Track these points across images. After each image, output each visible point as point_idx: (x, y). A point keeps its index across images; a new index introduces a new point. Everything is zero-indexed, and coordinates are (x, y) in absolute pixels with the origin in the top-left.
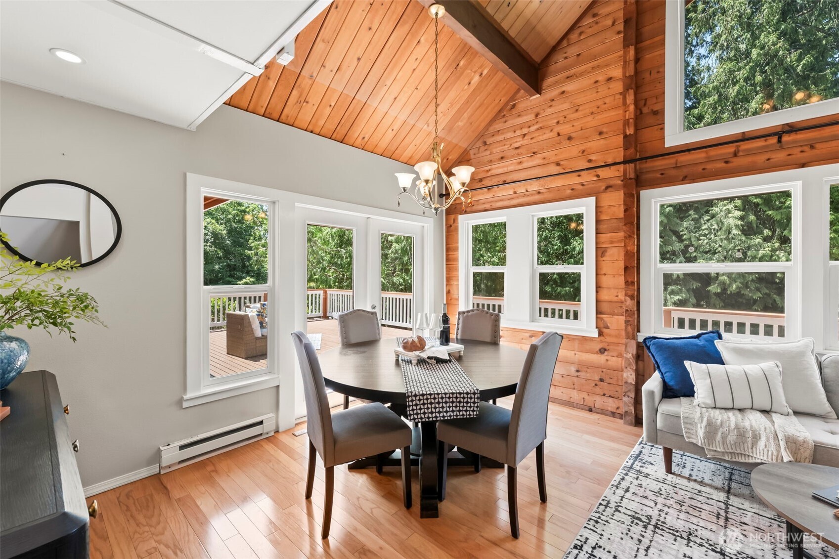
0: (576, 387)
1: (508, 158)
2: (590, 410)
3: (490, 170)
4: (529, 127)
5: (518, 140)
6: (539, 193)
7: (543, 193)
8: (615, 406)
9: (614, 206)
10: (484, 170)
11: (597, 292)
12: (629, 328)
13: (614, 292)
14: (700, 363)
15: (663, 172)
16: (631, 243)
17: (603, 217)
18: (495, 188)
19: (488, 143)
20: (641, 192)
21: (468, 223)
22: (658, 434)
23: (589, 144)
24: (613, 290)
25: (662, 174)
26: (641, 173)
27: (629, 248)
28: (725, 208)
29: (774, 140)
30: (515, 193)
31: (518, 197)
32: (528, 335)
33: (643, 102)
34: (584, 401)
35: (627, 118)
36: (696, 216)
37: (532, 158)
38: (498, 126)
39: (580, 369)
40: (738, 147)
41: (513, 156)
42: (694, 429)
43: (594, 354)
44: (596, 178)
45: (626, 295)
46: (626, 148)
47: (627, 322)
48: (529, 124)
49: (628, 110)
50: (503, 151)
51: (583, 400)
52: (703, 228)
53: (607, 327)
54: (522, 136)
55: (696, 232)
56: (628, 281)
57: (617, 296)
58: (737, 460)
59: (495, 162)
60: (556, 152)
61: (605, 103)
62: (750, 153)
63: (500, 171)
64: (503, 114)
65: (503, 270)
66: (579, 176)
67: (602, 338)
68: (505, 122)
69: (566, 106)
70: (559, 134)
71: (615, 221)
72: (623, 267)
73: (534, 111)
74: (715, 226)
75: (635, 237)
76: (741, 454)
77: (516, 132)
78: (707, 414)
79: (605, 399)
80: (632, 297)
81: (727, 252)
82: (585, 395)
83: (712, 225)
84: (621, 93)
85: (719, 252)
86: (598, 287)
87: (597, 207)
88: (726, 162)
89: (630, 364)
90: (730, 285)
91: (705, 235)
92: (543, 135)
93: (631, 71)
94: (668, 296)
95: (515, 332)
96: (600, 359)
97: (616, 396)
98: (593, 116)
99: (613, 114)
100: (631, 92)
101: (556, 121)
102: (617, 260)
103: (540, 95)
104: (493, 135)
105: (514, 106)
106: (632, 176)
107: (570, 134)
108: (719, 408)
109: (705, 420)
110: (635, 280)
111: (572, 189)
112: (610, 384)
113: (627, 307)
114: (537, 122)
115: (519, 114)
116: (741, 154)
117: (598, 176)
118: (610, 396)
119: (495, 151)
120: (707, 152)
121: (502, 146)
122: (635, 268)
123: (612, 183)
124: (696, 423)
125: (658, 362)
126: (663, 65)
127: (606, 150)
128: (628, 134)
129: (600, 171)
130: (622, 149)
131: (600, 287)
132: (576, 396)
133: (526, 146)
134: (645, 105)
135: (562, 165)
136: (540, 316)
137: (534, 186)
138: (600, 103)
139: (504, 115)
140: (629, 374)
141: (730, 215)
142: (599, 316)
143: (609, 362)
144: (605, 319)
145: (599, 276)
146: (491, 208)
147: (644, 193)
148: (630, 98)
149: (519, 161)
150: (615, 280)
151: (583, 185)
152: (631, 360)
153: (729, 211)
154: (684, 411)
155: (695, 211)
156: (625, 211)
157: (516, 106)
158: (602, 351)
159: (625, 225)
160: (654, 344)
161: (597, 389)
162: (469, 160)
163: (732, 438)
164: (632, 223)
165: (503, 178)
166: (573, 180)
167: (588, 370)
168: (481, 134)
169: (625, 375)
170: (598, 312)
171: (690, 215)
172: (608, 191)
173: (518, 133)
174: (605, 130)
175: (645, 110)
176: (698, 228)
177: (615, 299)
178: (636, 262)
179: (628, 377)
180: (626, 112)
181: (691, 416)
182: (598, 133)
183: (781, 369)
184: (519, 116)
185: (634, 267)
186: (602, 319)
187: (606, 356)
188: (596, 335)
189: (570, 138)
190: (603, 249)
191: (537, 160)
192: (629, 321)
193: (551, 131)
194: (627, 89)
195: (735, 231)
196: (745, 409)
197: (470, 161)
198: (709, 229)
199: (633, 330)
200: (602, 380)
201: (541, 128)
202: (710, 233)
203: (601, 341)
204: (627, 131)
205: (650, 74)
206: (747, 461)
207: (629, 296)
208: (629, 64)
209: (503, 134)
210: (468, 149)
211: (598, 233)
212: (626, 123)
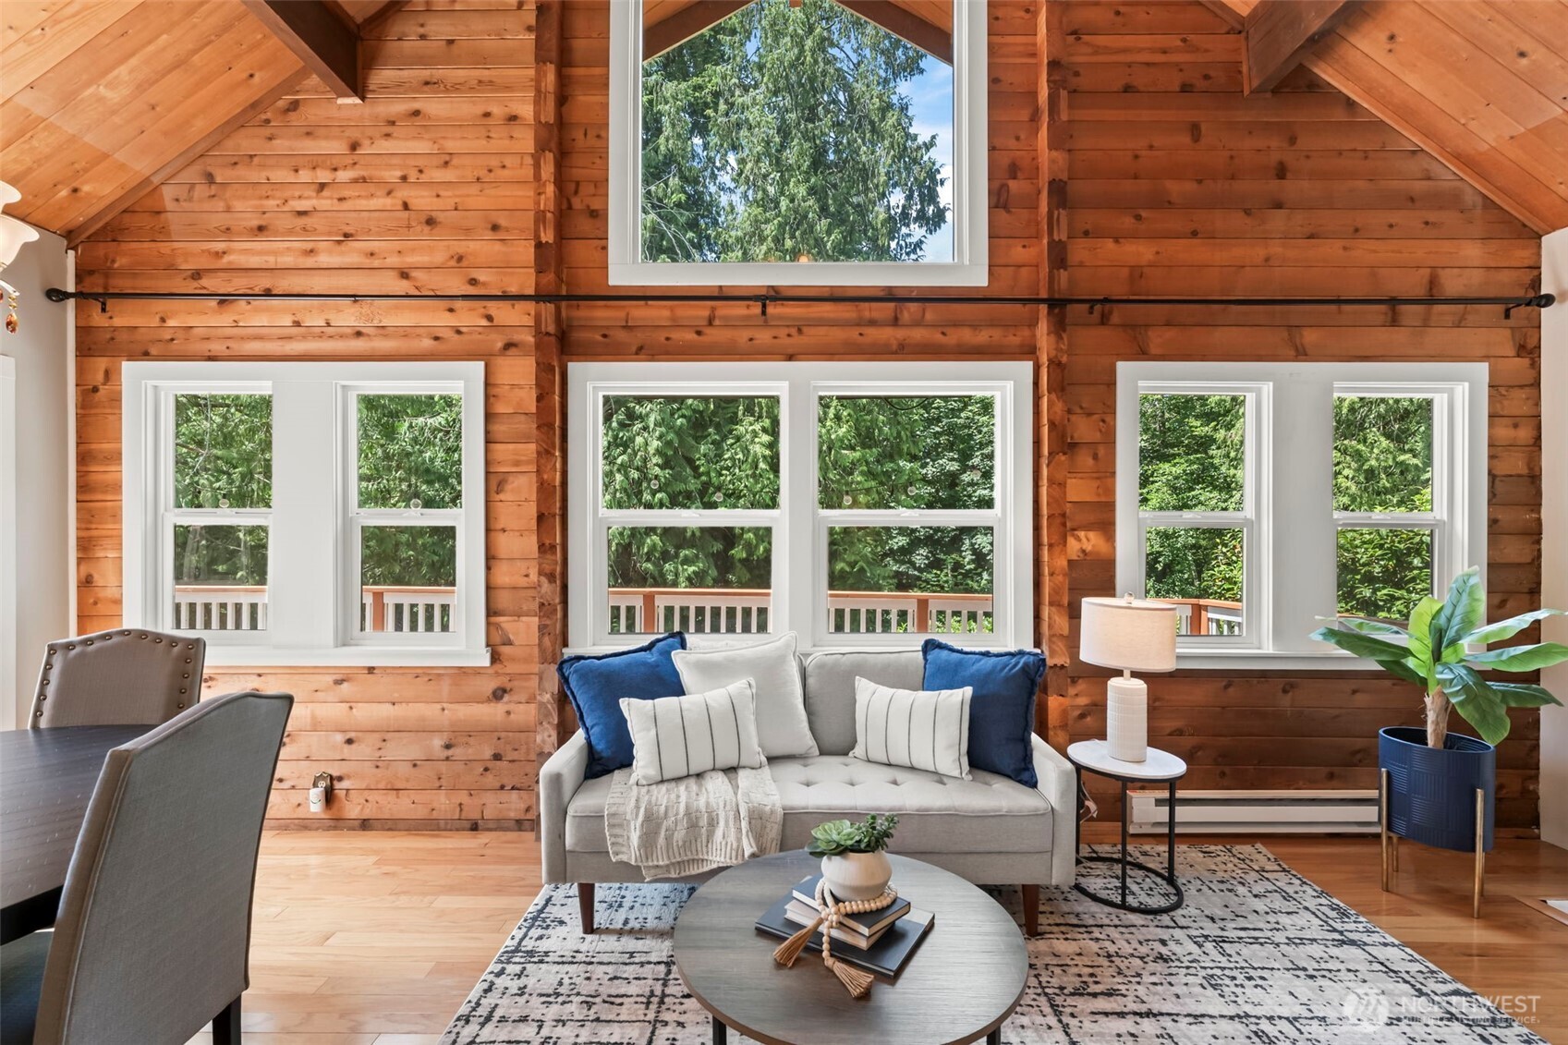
0: (444, 784)
1: (276, 233)
2: (475, 827)
3: (224, 253)
4: (335, 169)
5: (306, 194)
6: (359, 334)
7: (368, 335)
8: (523, 806)
9: (519, 387)
10: (208, 252)
11: (488, 568)
12: (547, 641)
13: (521, 566)
14: (644, 699)
15: (606, 333)
16: (549, 467)
17: (500, 408)
18: (242, 303)
19: (218, 180)
20: (570, 364)
21: (156, 387)
22: (568, 861)
23: (472, 245)
24: (519, 563)
25: (605, 336)
26: (570, 326)
27: (545, 477)
28: (751, 428)
29: (756, 308)
30: (297, 324)
31: (304, 337)
32: (330, 679)
33: (572, 186)
34: (461, 810)
35: (542, 208)
36: (717, 437)
37: (343, 247)
38: (245, 142)
39: (453, 741)
40: (713, 309)
41: (291, 232)
42: (625, 834)
43: (482, 703)
44: (484, 322)
45: (541, 573)
46: (540, 270)
47: (542, 628)
48: (335, 162)
49: (544, 193)
50: (264, 213)
51: (458, 809)
52: (726, 457)
53: (509, 643)
54: (316, 187)
55: (717, 462)
56: (543, 544)
57: (527, 576)
58: (688, 873)
59: (240, 234)
60: (397, 245)
61: (504, 167)
62: (730, 324)
63: (254, 261)
64: (264, 117)
65: (266, 518)
66: (451, 310)
67: (498, 667)
68: (270, 139)
69: (422, 147)
70: (406, 206)
71: (523, 418)
72: (536, 515)
73: (347, 134)
74: (740, 456)
75: (557, 454)
76: (693, 860)
77: (300, 172)
78: (646, 798)
79: (504, 796)
80: (551, 578)
81: (754, 496)
82: (463, 797)
83: (736, 454)
84: (532, 155)
85: (745, 496)
86: (490, 558)
87: (488, 384)
88: (699, 333)
89: (548, 715)
90: (757, 547)
91: (728, 468)
92: (367, 197)
93: (549, 115)
94: (680, 567)
95: (297, 677)
96: (495, 712)
97: (525, 785)
98: (478, 186)
99: (520, 193)
100: (550, 156)
101: (399, 173)
102: (526, 500)
103: (363, 98)
104: (236, 163)
105: (294, 106)
106: (552, 328)
107: (434, 214)
108: (668, 780)
109: (642, 811)
110: (558, 541)
111: (436, 338)
112: (514, 761)
113: (541, 597)
114: (355, 164)
115: (309, 130)
116: (717, 322)
117: (489, 318)
118: (513, 788)
119: (238, 205)
120: (672, 309)
121: (261, 198)
122: (558, 518)
123: (517, 337)
124: (629, 822)
125: (582, 706)
126: (605, 126)
127: (506, 266)
128: (544, 240)
129: (493, 307)
130: (533, 270)
131: (494, 558)
132: (444, 803)
133: (328, 214)
134: (576, 192)
135: (415, 279)
136: (362, 629)
137: (348, 316)
138: (494, 162)
139: (268, 121)
140: (546, 734)
141: (757, 440)
142: (493, 619)
143: (512, 715)
144: (503, 625)
145: (493, 534)
146: (227, 353)
147: (575, 368)
148: (548, 170)
149: (309, 246)
150: (521, 543)
151: (459, 332)
152: (549, 706)
153: (755, 434)
154: (612, 801)
155: (716, 429)
156: (539, 399)
157: (301, 108)
158: (499, 694)
159: (538, 427)
160: (575, 671)
161: (490, 780)
162: (159, 213)
163: (679, 836)
164: (551, 426)
165: (263, 283)
166: (438, 318)
167: (471, 740)
168: (199, 150)
169: (539, 739)
170: (491, 612)
171: (710, 434)
172: (509, 352)
173: (305, 176)
174: (503, 222)
175: (577, 203)
176: (719, 456)
177: (523, 582)
178: (558, 505)
179: (543, 741)
180: (539, 194)
181: (621, 809)
182: (490, 226)
183: (754, 691)
184: (308, 134)
185: (554, 516)
186: (498, 626)
187: (507, 703)
188: (486, 662)
189: (430, 222)
190: (501, 477)
191: (351, 255)
192: (546, 626)
193: (389, 193)
194: (541, 147)
195: (762, 465)
196: (705, 772)
197: (163, 215)
198: (732, 459)
199: (553, 644)
200: (497, 757)
201: (364, 180)
202: (734, 465)
203: (496, 673)
204: (542, 234)
205: (585, 134)
206: (701, 870)
207: (546, 575)
208: (545, 97)
209: (262, 166)
210: (156, 180)
211: (488, 441)
212: (540, 217)
